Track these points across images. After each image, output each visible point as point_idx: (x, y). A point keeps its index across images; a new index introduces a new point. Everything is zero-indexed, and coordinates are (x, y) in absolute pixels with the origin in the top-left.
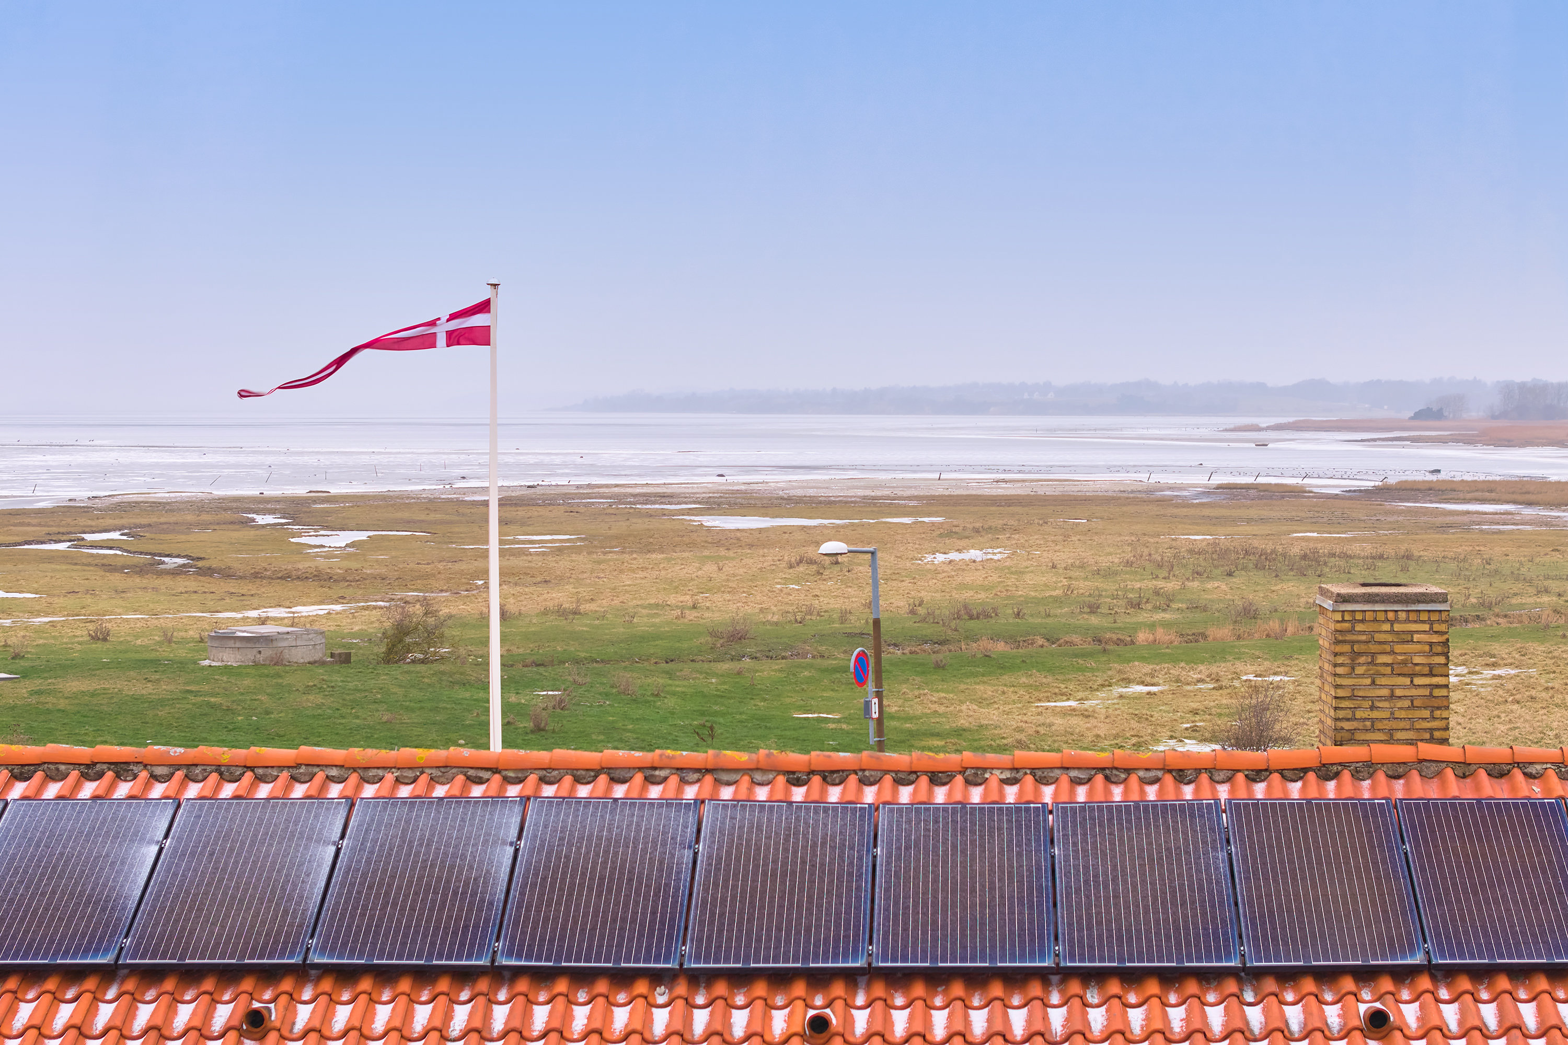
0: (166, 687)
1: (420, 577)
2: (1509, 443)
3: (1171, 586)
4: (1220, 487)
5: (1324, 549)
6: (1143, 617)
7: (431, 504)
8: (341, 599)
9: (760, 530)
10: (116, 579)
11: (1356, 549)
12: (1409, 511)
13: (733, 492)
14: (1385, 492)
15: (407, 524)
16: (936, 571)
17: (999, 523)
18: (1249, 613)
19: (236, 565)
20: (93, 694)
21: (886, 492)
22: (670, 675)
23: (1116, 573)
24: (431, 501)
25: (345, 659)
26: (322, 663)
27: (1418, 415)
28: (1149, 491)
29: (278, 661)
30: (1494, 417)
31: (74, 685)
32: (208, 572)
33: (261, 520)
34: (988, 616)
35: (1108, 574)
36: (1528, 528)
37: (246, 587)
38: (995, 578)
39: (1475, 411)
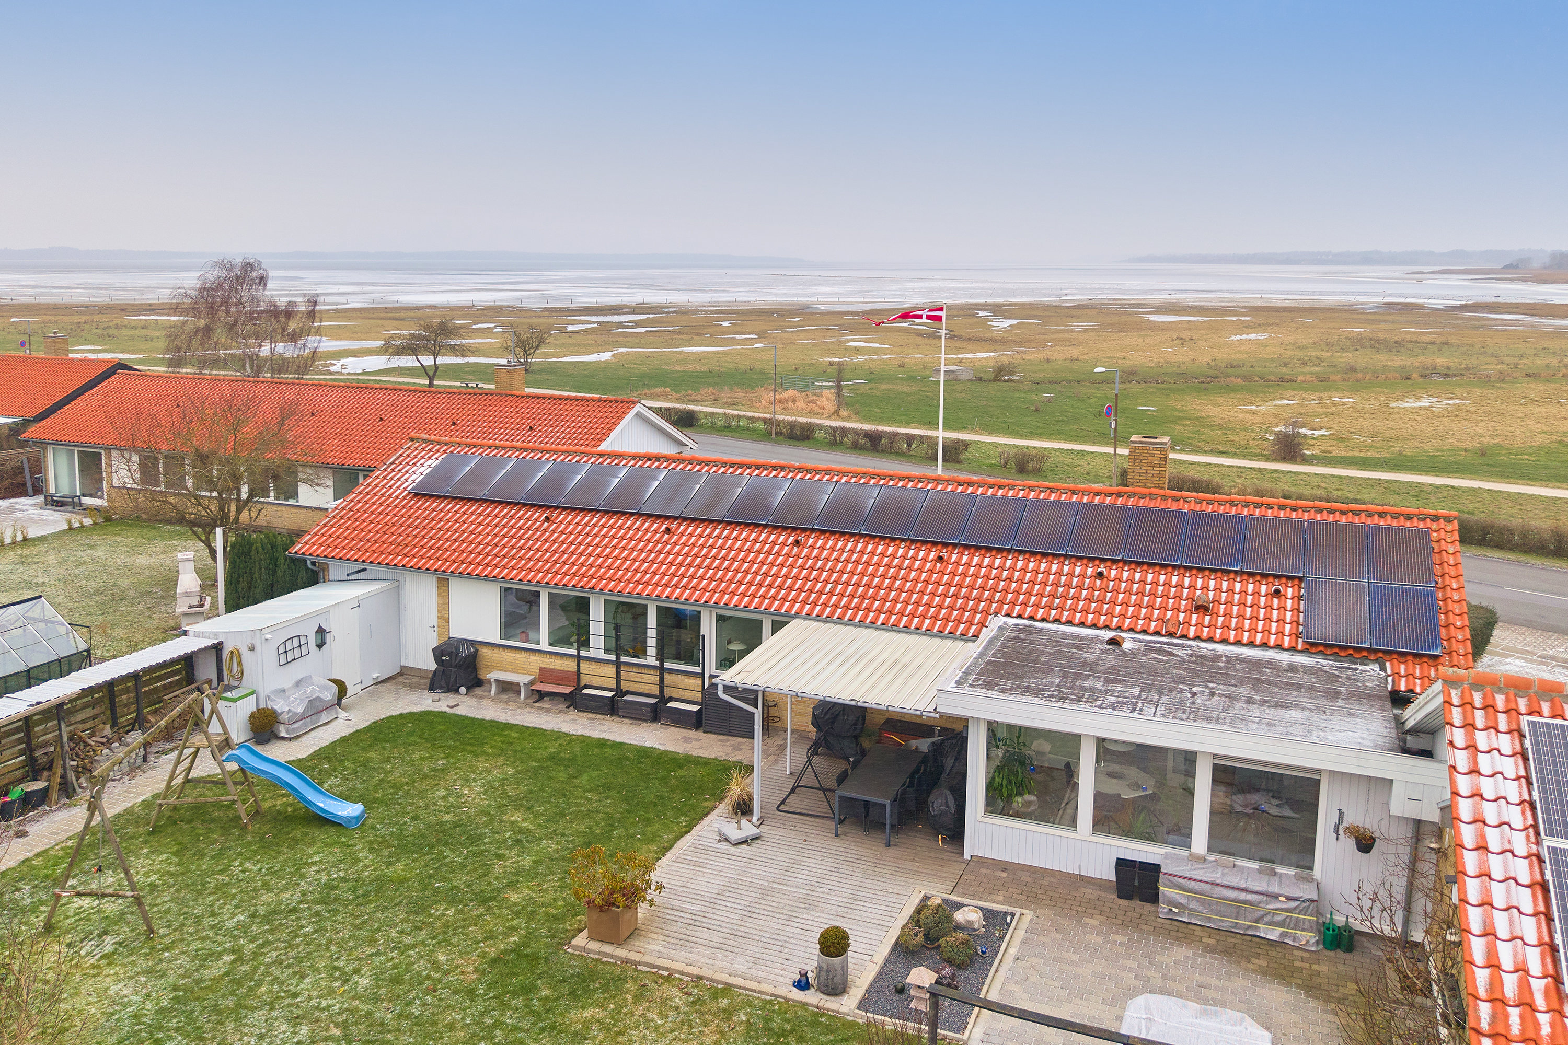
1: (1028, 342)
3: (1327, 354)
4: (1385, 304)
6: (1306, 369)
7: (1047, 307)
9: (1170, 323)
10: (919, 340)
11: (1426, 338)
12: (1470, 319)
13: (1170, 303)
15: (1034, 317)
16: (1231, 344)
17: (1271, 321)
18: (1354, 369)
19: (963, 334)
20: (889, 390)
21: (1234, 304)
22: (1098, 389)
23: (1307, 348)
24: (1048, 306)
25: (980, 379)
26: (972, 380)
27: (1505, 267)
28: (1351, 306)
29: (956, 379)
30: (1545, 268)
31: (884, 386)
33: (981, 314)
34: (1239, 367)
35: (1303, 348)
36: (1521, 328)
37: (964, 345)
38: (1254, 348)
39: (1535, 265)
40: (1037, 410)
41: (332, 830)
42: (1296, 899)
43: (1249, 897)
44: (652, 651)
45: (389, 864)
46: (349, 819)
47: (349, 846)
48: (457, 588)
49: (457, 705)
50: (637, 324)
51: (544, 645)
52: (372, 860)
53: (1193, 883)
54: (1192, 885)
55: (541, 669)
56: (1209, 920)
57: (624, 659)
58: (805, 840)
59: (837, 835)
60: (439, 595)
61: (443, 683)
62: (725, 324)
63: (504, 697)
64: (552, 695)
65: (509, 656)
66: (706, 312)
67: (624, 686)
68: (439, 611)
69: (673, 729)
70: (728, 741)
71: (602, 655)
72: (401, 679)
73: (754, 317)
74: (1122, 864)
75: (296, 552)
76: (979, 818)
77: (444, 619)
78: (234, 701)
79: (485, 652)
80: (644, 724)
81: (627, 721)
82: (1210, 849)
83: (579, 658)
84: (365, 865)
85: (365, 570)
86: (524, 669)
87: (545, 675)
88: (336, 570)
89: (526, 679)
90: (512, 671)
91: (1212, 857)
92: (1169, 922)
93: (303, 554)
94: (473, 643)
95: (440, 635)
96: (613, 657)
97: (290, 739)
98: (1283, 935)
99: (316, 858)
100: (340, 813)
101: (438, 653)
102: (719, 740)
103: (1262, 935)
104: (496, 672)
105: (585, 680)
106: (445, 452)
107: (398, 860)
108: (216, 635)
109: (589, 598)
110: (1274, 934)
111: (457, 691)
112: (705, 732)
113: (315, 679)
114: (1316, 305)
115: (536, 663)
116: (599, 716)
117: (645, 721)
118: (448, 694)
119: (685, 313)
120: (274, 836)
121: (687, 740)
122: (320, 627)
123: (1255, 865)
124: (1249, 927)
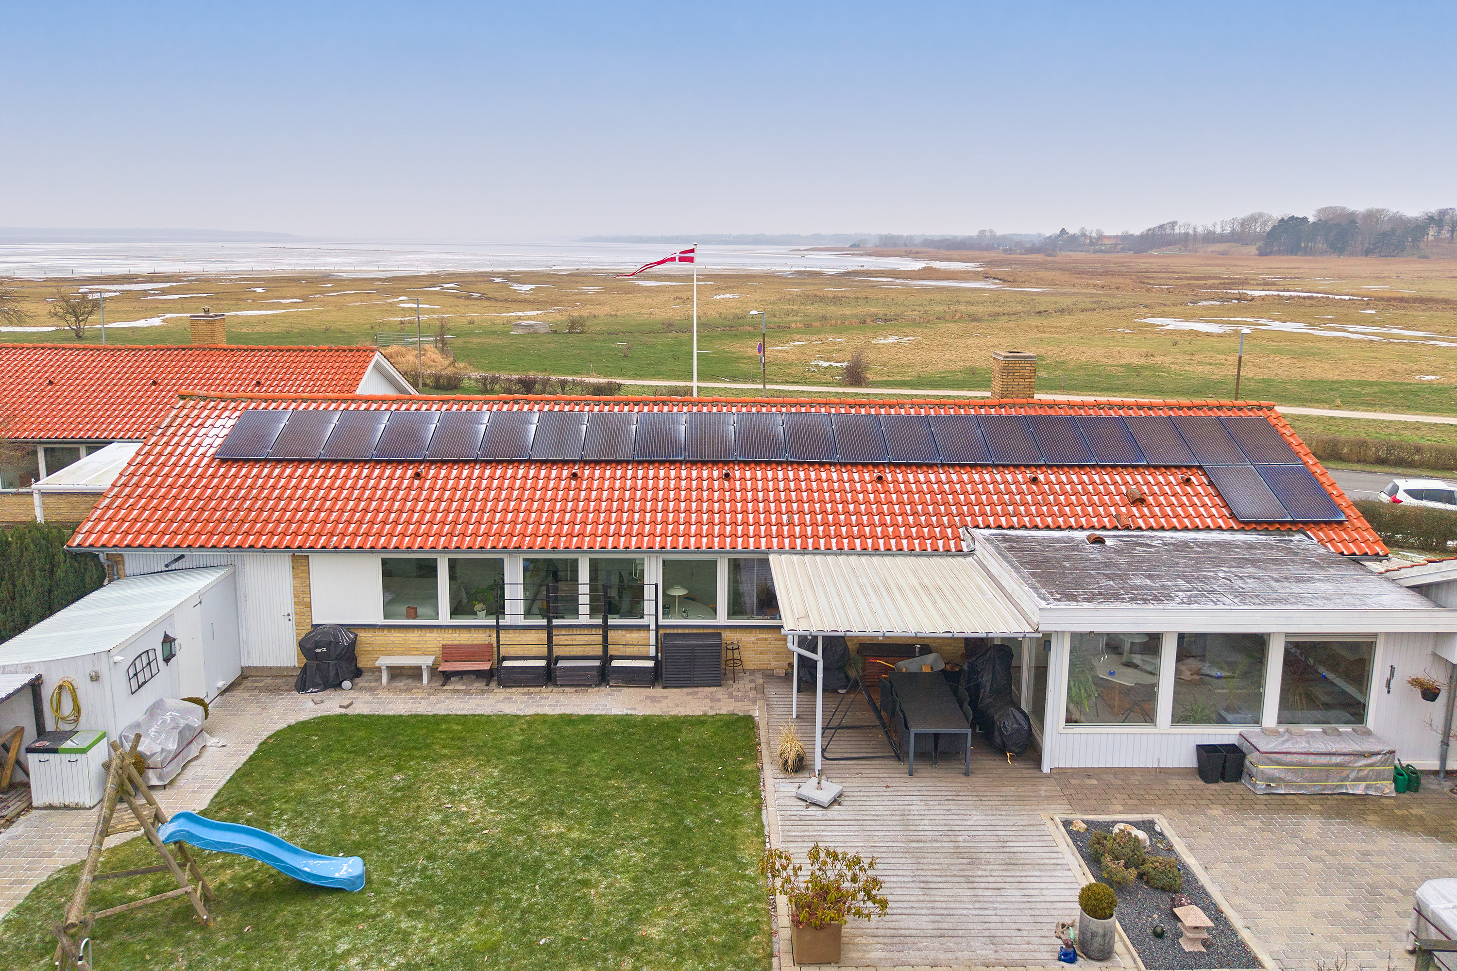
0: (504, 341)
1: (559, 302)
2: (883, 256)
3: (795, 308)
5: (839, 295)
6: (790, 318)
8: (538, 310)
9: (657, 287)
10: (456, 301)
11: (848, 294)
12: (859, 281)
14: (848, 273)
16: (720, 302)
18: (824, 318)
19: (498, 297)
23: (776, 303)
25: (556, 332)
26: (549, 333)
27: (850, 246)
28: (774, 273)
29: (535, 333)
31: (475, 340)
32: (489, 299)
33: (497, 280)
35: (774, 303)
36: (900, 287)
37: (506, 305)
39: (870, 245)
40: (625, 356)
41: (333, 900)
42: (1378, 754)
43: (1338, 759)
44: (584, 609)
45: (454, 929)
46: (353, 881)
47: (374, 917)
48: (319, 566)
49: (351, 704)
50: (163, 292)
51: (444, 617)
52: (425, 930)
53: (1289, 756)
54: (1288, 758)
55: (444, 647)
56: (1302, 787)
57: (555, 622)
58: (887, 787)
59: (911, 774)
60: (295, 576)
61: (318, 680)
62: (259, 290)
63: (400, 684)
64: (461, 674)
65: (397, 637)
66: (231, 280)
67: (557, 651)
68: (295, 595)
69: (626, 690)
70: (696, 693)
71: (521, 621)
72: (248, 683)
73: (282, 284)
74: (1201, 749)
75: (79, 545)
76: (1061, 730)
77: (303, 603)
78: (84, 751)
79: (363, 635)
80: (590, 690)
81: (567, 689)
82: (1280, 722)
83: (498, 628)
84: (422, 940)
85: (182, 556)
86: (417, 649)
87: (449, 653)
88: (132, 562)
89: (429, 661)
90: (403, 654)
91: (1281, 729)
92: (1267, 797)
93: (91, 546)
94: (349, 627)
95: (298, 624)
96: (544, 622)
97: (164, 787)
98: (1367, 787)
99: (343, 946)
100: (337, 875)
101: (306, 646)
102: (688, 694)
103: (1351, 792)
104: (382, 657)
105: (504, 651)
106: (235, 409)
107: (461, 920)
108: (28, 668)
109: (502, 560)
110: (1359, 789)
111: (338, 686)
112: (664, 687)
113: (170, 702)
114: (749, 273)
115: (435, 640)
116: (532, 689)
117: (590, 686)
118: (327, 692)
119: (208, 281)
120: (256, 927)
121: (654, 699)
122: (166, 636)
123: (1317, 729)
124: (1337, 786)
